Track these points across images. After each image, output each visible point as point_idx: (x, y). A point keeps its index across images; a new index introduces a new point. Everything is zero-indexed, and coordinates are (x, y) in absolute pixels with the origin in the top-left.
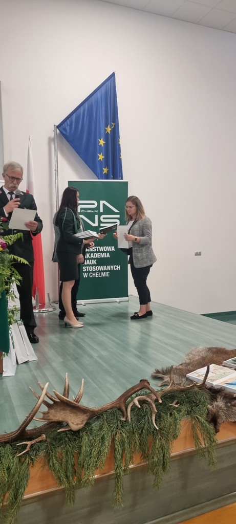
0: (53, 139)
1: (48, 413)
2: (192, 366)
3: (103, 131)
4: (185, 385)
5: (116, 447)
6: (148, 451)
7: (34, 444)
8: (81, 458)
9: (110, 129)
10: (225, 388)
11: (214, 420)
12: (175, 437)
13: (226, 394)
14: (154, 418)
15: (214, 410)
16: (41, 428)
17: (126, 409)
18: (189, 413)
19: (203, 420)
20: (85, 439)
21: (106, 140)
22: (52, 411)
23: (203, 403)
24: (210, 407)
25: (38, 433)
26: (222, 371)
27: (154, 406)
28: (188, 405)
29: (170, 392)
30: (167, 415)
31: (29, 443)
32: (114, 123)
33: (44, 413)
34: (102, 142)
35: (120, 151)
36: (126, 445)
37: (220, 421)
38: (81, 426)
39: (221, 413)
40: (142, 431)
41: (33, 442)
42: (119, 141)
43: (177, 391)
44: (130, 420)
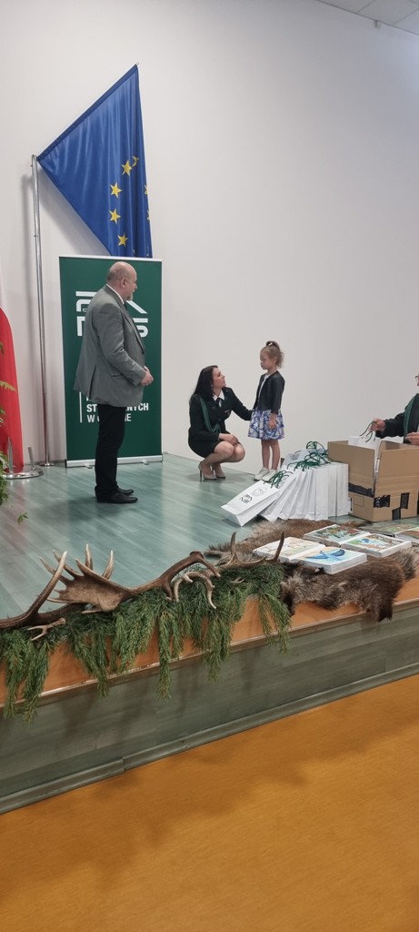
0: (31, 181)
1: (67, 592)
2: (261, 541)
3: (117, 171)
4: (250, 561)
5: (161, 629)
6: (203, 636)
7: (51, 628)
8: (116, 642)
9: (130, 168)
10: (304, 562)
11: (288, 599)
12: (238, 618)
13: (305, 569)
14: (210, 595)
15: (289, 587)
16: (58, 611)
17: (172, 589)
18: (255, 591)
19: (274, 598)
20: (121, 622)
21: (123, 186)
22: (73, 590)
23: (275, 580)
24: (283, 583)
25: (54, 616)
26: (301, 544)
27: (210, 582)
28: (255, 582)
29: (230, 568)
30: (227, 594)
31: (44, 627)
32: (137, 156)
33: (61, 592)
34: (116, 190)
35: (147, 208)
36: (175, 628)
37: (296, 601)
38: (113, 607)
39: (298, 591)
40: (194, 611)
41: (50, 626)
42: (145, 190)
43: (240, 567)
44: (178, 600)
